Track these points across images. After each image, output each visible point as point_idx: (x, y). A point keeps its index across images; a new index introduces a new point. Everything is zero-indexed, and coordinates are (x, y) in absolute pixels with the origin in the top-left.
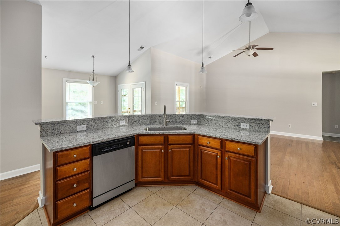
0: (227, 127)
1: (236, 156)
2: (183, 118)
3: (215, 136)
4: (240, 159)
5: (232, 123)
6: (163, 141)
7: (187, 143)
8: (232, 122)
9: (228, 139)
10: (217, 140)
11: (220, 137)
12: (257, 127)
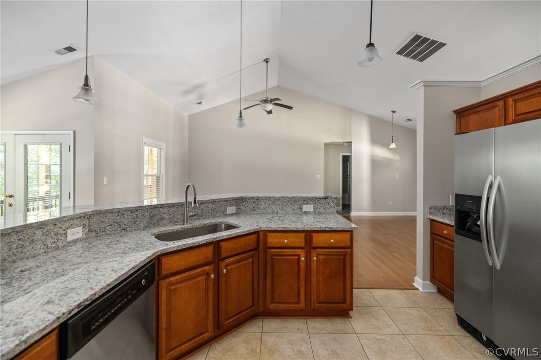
0: (283, 212)
1: (328, 252)
2: (214, 207)
3: (298, 228)
4: (332, 255)
5: (291, 206)
6: (211, 255)
7: (250, 248)
8: (291, 204)
9: (317, 229)
10: (299, 234)
11: (305, 229)
12: (323, 208)
